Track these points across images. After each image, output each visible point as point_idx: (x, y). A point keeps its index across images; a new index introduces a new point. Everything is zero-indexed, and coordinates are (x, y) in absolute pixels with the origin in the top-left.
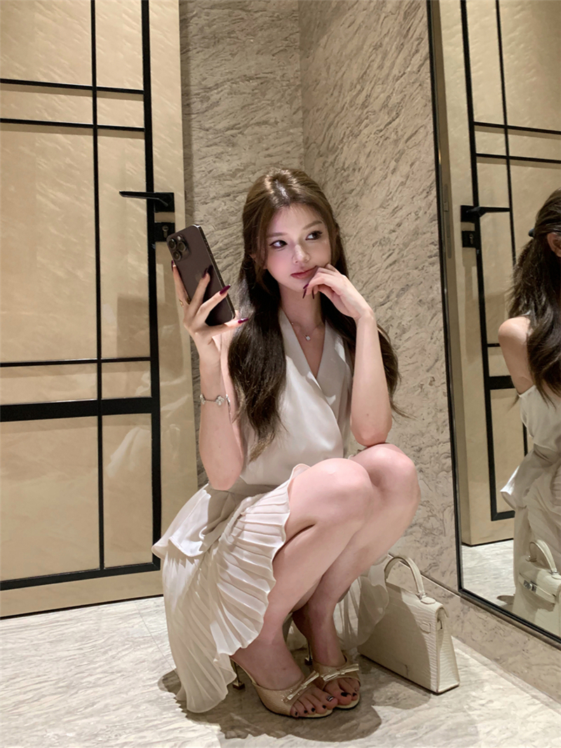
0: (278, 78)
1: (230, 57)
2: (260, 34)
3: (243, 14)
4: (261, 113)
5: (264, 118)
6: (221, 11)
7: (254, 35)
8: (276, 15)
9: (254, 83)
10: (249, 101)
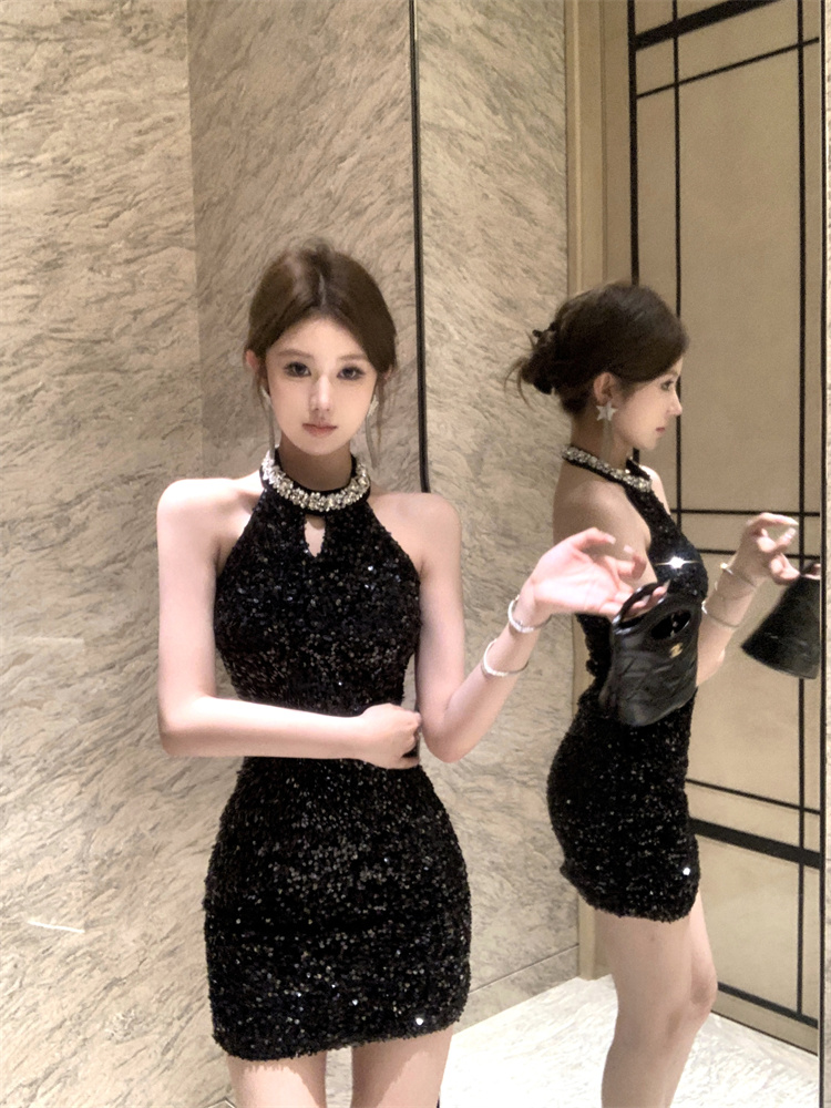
1: (97, 449)
2: (143, 407)
3: (116, 377)
6: (81, 376)
7: (134, 410)
8: (167, 373)
9: (135, 486)
10: (130, 515)
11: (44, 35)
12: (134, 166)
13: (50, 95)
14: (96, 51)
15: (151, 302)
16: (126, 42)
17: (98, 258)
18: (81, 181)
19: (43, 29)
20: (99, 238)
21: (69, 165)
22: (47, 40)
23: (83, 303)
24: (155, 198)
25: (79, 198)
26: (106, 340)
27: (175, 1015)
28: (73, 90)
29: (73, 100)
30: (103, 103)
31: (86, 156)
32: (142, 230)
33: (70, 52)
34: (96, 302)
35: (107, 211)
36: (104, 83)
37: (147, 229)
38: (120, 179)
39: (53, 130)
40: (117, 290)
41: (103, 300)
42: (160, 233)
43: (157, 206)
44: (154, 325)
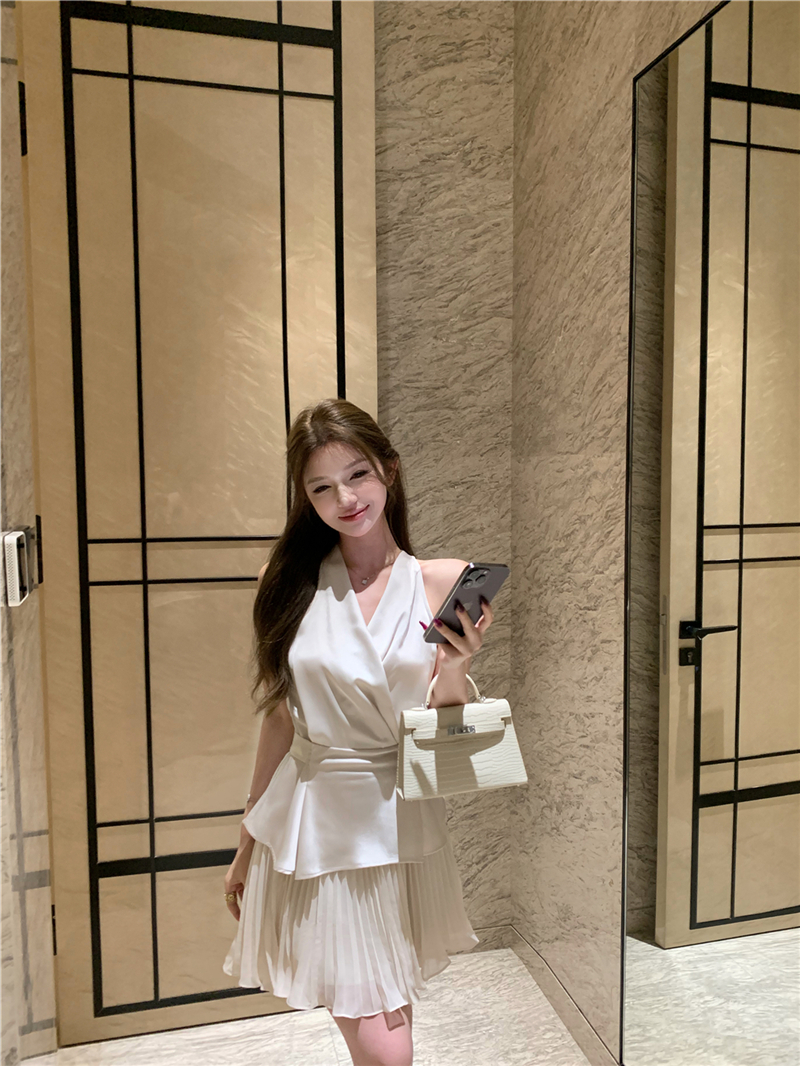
0: (486, 480)
1: (433, 463)
2: (468, 433)
3: (450, 413)
4: (466, 521)
5: (469, 526)
6: (425, 413)
7: (461, 436)
8: (486, 409)
9: (459, 489)
10: (453, 509)
11: (408, 175)
12: (470, 261)
13: (410, 217)
14: (444, 181)
15: (477, 359)
16: (466, 172)
17: (440, 330)
18: (431, 276)
19: (408, 171)
20: (441, 315)
21: (422, 264)
22: (409, 178)
23: (428, 361)
24: (484, 283)
25: (429, 288)
26: (443, 387)
27: (474, 860)
28: (427, 211)
29: (427, 218)
30: (448, 218)
31: (434, 258)
32: (473, 307)
33: (425, 185)
34: (438, 360)
35: (449, 295)
36: (450, 203)
37: (476, 306)
38: (458, 272)
39: (412, 241)
40: (452, 351)
41: (442, 359)
42: (486, 309)
43: (485, 288)
44: (479, 375)
